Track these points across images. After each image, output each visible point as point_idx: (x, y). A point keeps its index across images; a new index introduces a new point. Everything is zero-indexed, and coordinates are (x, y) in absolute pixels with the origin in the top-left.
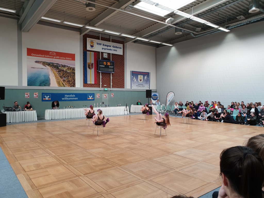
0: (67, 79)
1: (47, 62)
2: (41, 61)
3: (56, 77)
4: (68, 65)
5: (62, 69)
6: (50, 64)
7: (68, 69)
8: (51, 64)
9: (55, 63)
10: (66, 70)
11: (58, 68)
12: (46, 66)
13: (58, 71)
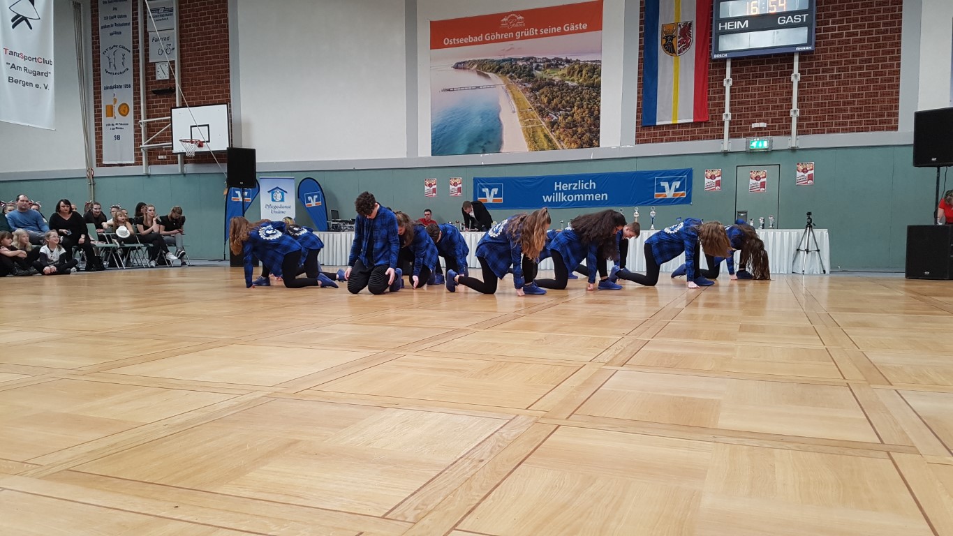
0: (565, 118)
1: (493, 61)
2: (471, 59)
3: (522, 113)
4: (569, 58)
5: (545, 76)
6: (504, 63)
7: (571, 72)
8: (506, 66)
9: (522, 59)
10: (563, 81)
11: (533, 76)
12: (490, 74)
13: (532, 90)
